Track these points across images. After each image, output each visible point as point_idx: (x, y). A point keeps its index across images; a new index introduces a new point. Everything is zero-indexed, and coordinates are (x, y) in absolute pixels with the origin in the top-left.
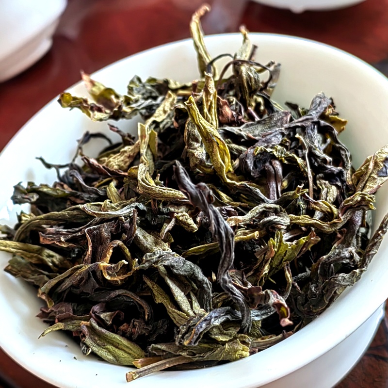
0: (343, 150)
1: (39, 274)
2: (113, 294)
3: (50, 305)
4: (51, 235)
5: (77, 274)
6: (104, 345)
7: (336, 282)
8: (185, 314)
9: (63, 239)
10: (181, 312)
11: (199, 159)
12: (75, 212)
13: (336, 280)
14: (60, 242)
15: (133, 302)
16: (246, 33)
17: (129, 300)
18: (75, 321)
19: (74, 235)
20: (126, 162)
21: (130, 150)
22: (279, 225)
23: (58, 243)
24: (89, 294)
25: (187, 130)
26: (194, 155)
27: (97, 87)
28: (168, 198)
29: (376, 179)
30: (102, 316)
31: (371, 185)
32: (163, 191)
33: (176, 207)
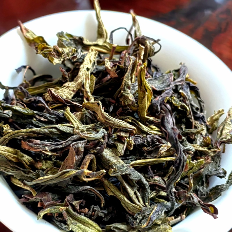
0: (202, 102)
1: (16, 169)
2: (81, 189)
3: (34, 194)
4: (37, 145)
5: (66, 176)
6: (76, 224)
7: (222, 189)
8: (138, 206)
9: (47, 149)
10: (135, 205)
11: (131, 101)
12: (54, 130)
13: (222, 188)
14: (46, 151)
15: (93, 194)
16: (135, 15)
17: (91, 193)
18: (56, 207)
19: (57, 147)
20: (71, 94)
21: (73, 86)
22: (191, 152)
23: (43, 151)
24: (62, 187)
25: (125, 81)
26: (129, 98)
27: (30, 34)
28: (122, 127)
29: (230, 125)
30: (74, 203)
31: (228, 128)
32: (120, 122)
33: (124, 133)
